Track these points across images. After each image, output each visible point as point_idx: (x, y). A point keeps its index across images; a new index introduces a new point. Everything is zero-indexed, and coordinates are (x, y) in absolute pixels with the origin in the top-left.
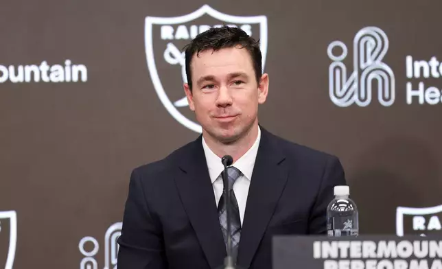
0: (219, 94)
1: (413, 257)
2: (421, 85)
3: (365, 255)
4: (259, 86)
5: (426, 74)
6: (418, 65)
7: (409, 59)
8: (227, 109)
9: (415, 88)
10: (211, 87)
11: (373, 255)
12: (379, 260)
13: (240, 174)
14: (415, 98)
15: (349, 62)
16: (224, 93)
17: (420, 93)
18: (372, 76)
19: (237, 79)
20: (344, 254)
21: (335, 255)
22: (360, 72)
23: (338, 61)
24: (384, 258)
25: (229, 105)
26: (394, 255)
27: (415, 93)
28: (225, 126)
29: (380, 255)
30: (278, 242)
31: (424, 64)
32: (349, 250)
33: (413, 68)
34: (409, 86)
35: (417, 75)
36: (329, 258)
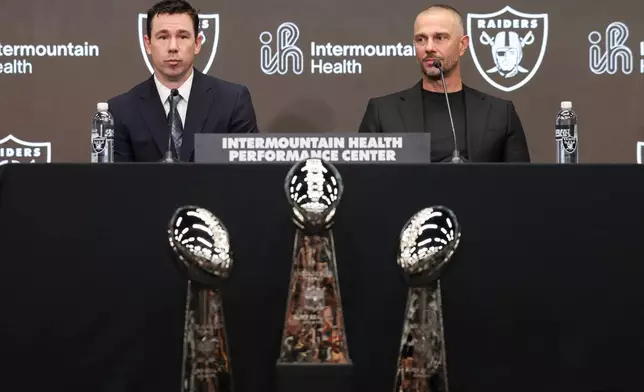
0: (170, 43)
1: (289, 148)
2: (321, 61)
3: (257, 147)
4: (196, 42)
5: (324, 54)
6: (318, 48)
7: (313, 44)
8: (175, 55)
9: (317, 63)
10: (164, 38)
11: (262, 147)
12: (266, 150)
13: (181, 98)
14: (317, 70)
15: (273, 45)
16: (173, 43)
17: (320, 66)
18: (289, 54)
19: (183, 34)
20: (243, 146)
21: (236, 146)
22: (281, 51)
23: (266, 44)
24: (270, 149)
25: (176, 51)
26: (276, 147)
27: (317, 66)
28: (173, 67)
29: (267, 147)
30: (198, 137)
31: (322, 47)
32: (246, 143)
33: (315, 49)
34: (313, 61)
35: (318, 54)
36: (233, 149)
